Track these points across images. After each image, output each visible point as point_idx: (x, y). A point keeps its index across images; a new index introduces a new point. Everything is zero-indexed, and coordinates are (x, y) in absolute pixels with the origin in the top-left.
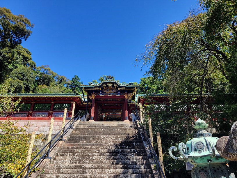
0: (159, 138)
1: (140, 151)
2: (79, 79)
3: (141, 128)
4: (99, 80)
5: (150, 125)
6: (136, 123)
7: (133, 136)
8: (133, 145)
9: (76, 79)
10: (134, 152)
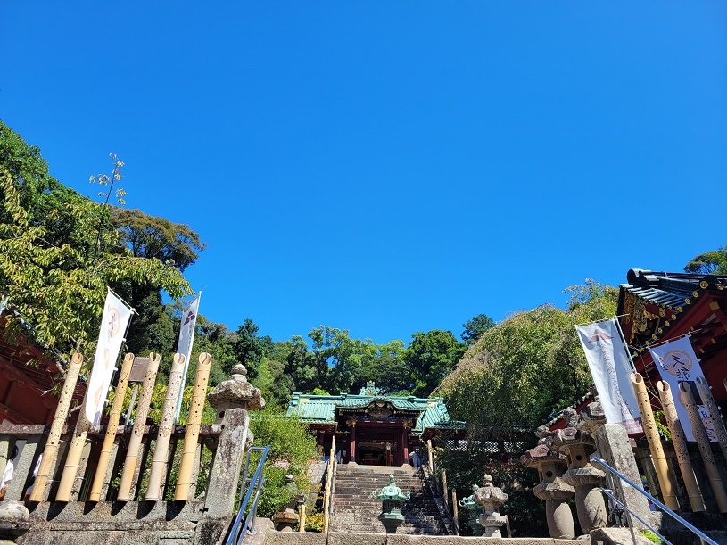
0: (454, 494)
1: (432, 511)
2: (255, 330)
3: (429, 479)
4: (310, 335)
5: (445, 478)
6: (422, 470)
7: (420, 491)
8: (422, 503)
9: (248, 328)
10: (424, 511)
